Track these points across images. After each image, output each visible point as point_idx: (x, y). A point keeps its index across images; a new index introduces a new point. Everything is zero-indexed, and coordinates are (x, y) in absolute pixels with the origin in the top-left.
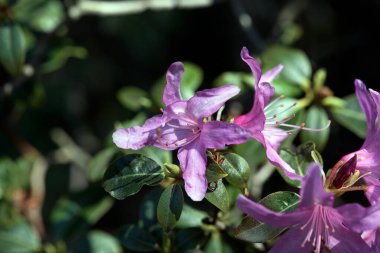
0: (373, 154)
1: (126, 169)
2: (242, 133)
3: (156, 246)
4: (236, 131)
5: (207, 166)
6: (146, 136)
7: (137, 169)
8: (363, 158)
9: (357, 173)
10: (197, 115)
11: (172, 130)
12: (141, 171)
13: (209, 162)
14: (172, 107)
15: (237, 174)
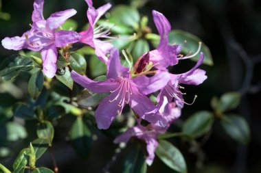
0: (161, 53)
1: (11, 63)
2: (76, 36)
3: (35, 116)
4: (73, 36)
5: (58, 58)
6: (23, 42)
7: (18, 63)
8: (155, 55)
9: (151, 63)
10: (52, 28)
11: (39, 39)
12: (20, 64)
13: (59, 56)
14: (37, 23)
15: (78, 65)
